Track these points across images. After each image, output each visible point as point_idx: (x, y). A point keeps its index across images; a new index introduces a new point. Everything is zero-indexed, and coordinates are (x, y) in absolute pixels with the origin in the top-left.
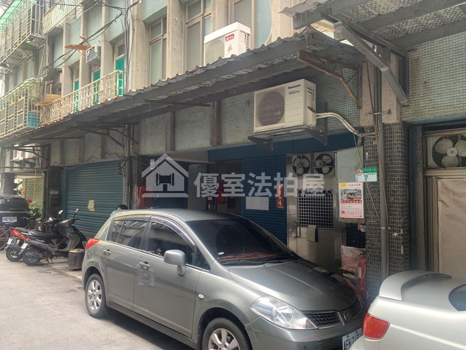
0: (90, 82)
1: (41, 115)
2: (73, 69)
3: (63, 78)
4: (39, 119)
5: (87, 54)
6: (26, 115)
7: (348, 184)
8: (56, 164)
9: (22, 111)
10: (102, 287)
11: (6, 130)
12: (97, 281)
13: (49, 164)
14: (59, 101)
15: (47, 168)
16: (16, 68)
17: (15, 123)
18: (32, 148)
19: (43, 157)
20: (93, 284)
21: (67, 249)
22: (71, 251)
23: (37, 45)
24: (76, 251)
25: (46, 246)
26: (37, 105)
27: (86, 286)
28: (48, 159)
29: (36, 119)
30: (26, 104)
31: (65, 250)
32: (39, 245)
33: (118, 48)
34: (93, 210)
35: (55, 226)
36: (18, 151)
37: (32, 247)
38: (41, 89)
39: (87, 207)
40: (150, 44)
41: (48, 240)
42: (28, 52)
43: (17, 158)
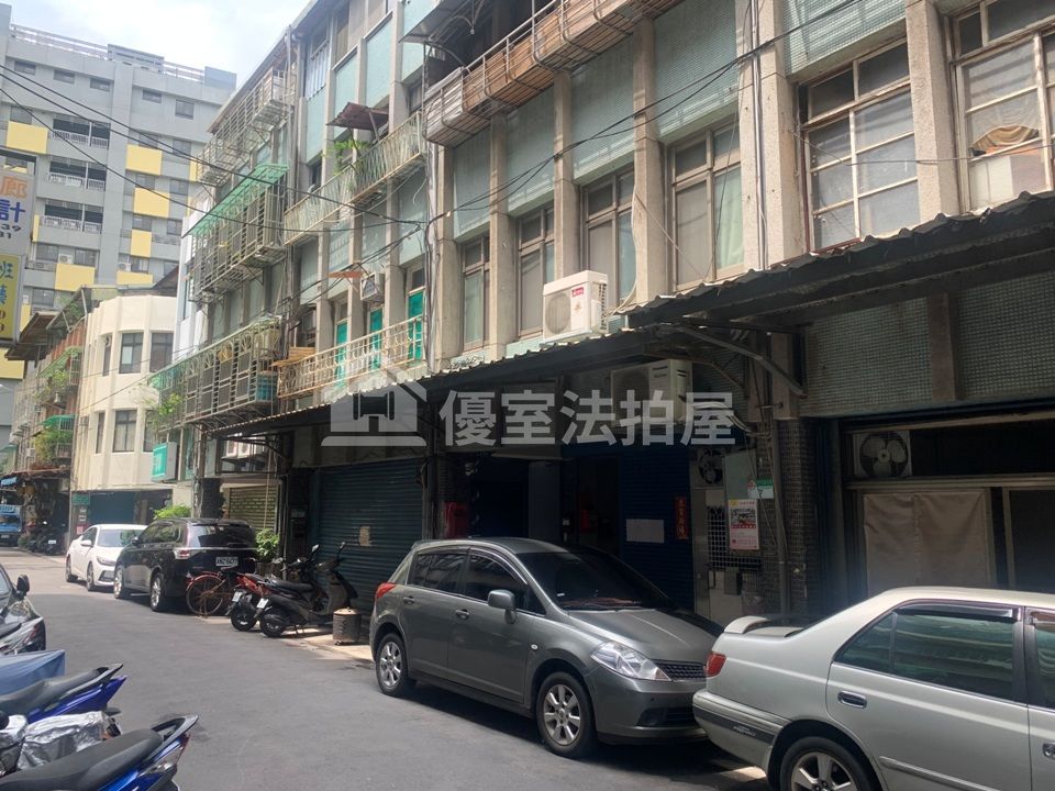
0: (365, 334)
1: (280, 381)
2: (336, 306)
3: (318, 319)
4: (275, 387)
5: (363, 285)
6: (253, 381)
7: (740, 501)
8: (304, 466)
9: (246, 374)
10: (402, 651)
11: (216, 405)
12: (394, 644)
13: (291, 464)
14: (312, 360)
15: (287, 471)
16: (230, 295)
17: (233, 394)
18: (263, 438)
19: (280, 451)
20: (388, 648)
21: (326, 612)
22: (338, 612)
23: (271, 259)
24: (345, 612)
25: (296, 605)
26: (274, 364)
27: (377, 652)
28: (290, 456)
29: (270, 387)
30: (255, 363)
31: (322, 613)
32: (285, 602)
33: (413, 275)
34: (367, 544)
35: (307, 572)
36: (236, 443)
37: (274, 605)
38: (279, 335)
39: (357, 538)
40: (465, 276)
41: (298, 594)
42: (254, 270)
43: (234, 454)
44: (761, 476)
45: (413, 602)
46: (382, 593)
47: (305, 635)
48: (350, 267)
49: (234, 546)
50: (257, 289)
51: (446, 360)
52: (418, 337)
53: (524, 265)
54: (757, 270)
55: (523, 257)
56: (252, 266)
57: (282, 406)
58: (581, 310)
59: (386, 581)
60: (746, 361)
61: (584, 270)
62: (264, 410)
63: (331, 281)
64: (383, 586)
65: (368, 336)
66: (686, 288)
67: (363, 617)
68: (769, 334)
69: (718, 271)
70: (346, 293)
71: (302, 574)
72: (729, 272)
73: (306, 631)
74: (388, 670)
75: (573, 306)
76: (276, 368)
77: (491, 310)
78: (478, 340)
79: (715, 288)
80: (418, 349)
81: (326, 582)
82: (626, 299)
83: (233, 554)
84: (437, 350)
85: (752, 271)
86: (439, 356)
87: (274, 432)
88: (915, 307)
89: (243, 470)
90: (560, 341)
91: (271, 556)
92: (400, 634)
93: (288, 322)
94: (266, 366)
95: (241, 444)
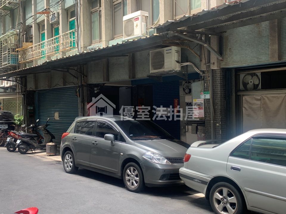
0: (52, 37)
1: (20, 56)
2: (40, 26)
3: (33, 31)
4: (18, 59)
5: (51, 17)
6: (9, 56)
8: (31, 89)
9: (6, 54)
10: (73, 157)
12: (69, 155)
13: (26, 89)
14: (32, 48)
15: (25, 92)
18: (15, 79)
19: (22, 84)
20: (67, 156)
21: (43, 144)
22: (48, 144)
23: (13, 7)
24: (51, 144)
25: (31, 142)
26: (17, 50)
27: (63, 158)
28: (26, 86)
29: (16, 59)
30: (9, 49)
31: (42, 144)
32: (27, 141)
33: (70, 13)
34: (58, 119)
35: (35, 130)
36: (4, 81)
37: (23, 142)
38: (18, 38)
39: (54, 117)
40: (92, 13)
41: (32, 138)
42: (6, 11)
43: (3, 85)
44: (205, 90)
45: (76, 139)
46: (64, 136)
47: (35, 153)
48: (45, 10)
49: (6, 121)
50: (8, 19)
51: (85, 47)
52: (74, 38)
53: (115, 8)
54: (205, 10)
55: (114, 5)
56: (5, 9)
57: (21, 66)
58: (138, 27)
59: (65, 132)
60: (201, 47)
61: (139, 10)
62: (14, 68)
63: (38, 15)
64: (64, 134)
65: (54, 38)
66: (178, 18)
67: (57, 146)
68: (210, 36)
69: (191, 11)
70: (44, 20)
71: (33, 130)
72: (195, 11)
73: (36, 151)
74: (67, 164)
75: (135, 25)
76: (18, 51)
77: (102, 27)
78: (98, 39)
79: (189, 18)
80: (74, 43)
81: (43, 133)
82: (156, 22)
83: (6, 123)
84: (81, 44)
85: (203, 10)
86: (82, 46)
87: (19, 76)
88: (265, 25)
89: (7, 91)
90: (130, 39)
91: (21, 124)
92: (71, 151)
93: (21, 32)
94: (13, 50)
95: (6, 82)
